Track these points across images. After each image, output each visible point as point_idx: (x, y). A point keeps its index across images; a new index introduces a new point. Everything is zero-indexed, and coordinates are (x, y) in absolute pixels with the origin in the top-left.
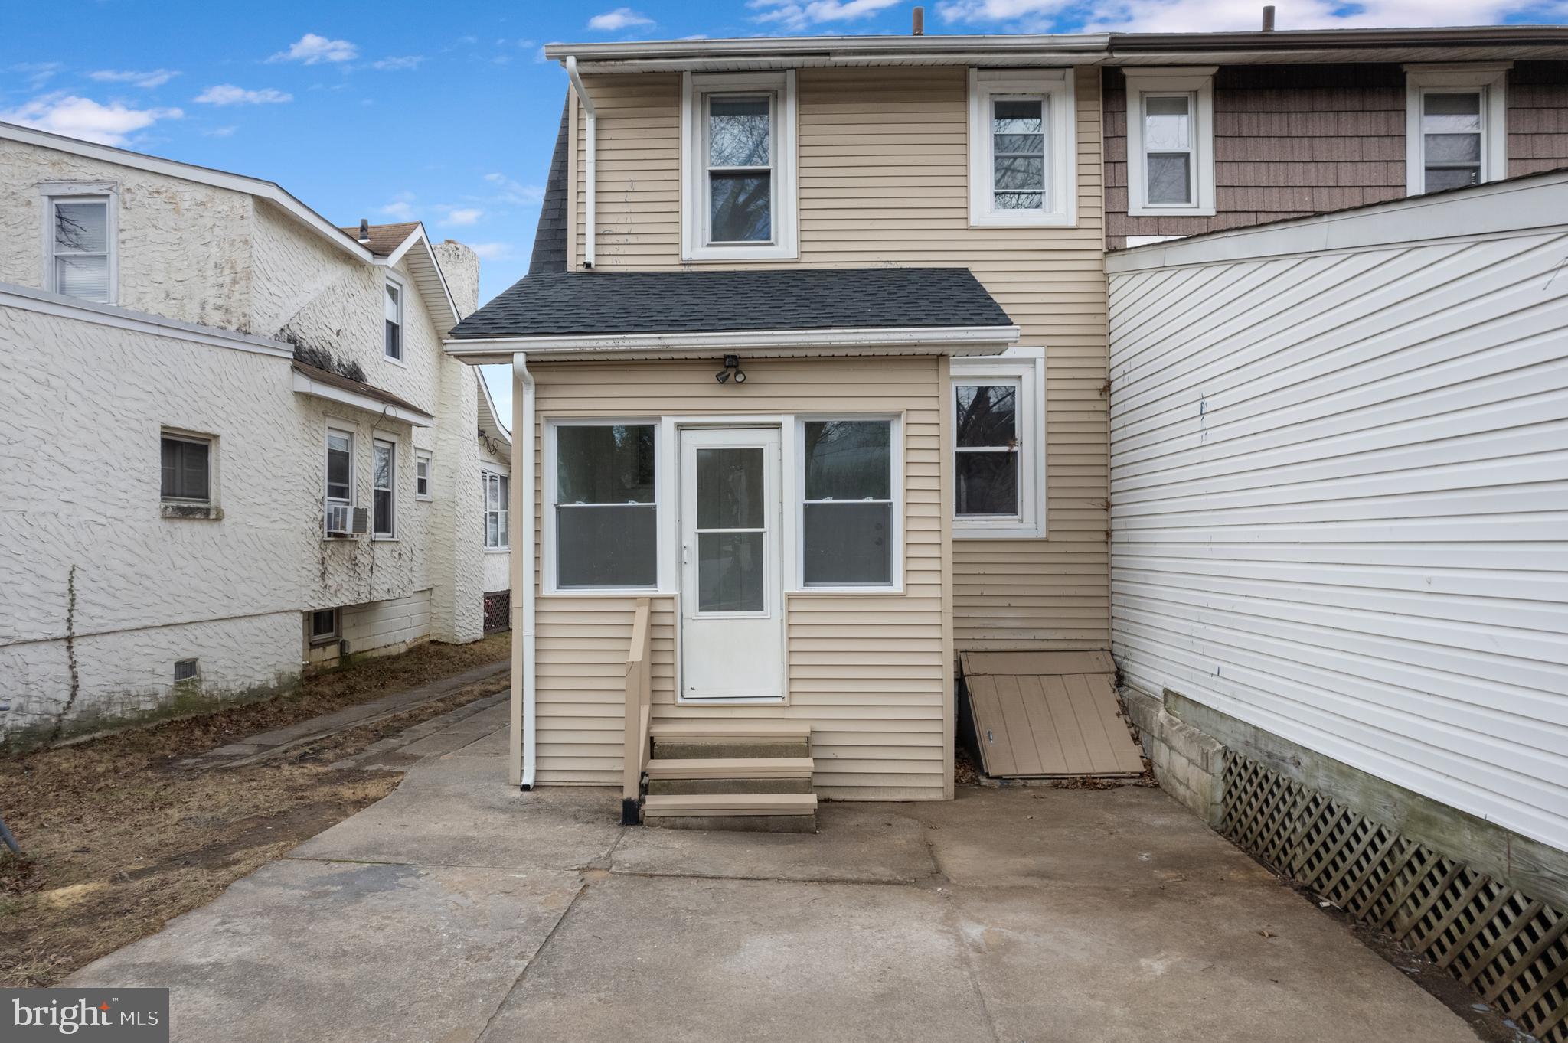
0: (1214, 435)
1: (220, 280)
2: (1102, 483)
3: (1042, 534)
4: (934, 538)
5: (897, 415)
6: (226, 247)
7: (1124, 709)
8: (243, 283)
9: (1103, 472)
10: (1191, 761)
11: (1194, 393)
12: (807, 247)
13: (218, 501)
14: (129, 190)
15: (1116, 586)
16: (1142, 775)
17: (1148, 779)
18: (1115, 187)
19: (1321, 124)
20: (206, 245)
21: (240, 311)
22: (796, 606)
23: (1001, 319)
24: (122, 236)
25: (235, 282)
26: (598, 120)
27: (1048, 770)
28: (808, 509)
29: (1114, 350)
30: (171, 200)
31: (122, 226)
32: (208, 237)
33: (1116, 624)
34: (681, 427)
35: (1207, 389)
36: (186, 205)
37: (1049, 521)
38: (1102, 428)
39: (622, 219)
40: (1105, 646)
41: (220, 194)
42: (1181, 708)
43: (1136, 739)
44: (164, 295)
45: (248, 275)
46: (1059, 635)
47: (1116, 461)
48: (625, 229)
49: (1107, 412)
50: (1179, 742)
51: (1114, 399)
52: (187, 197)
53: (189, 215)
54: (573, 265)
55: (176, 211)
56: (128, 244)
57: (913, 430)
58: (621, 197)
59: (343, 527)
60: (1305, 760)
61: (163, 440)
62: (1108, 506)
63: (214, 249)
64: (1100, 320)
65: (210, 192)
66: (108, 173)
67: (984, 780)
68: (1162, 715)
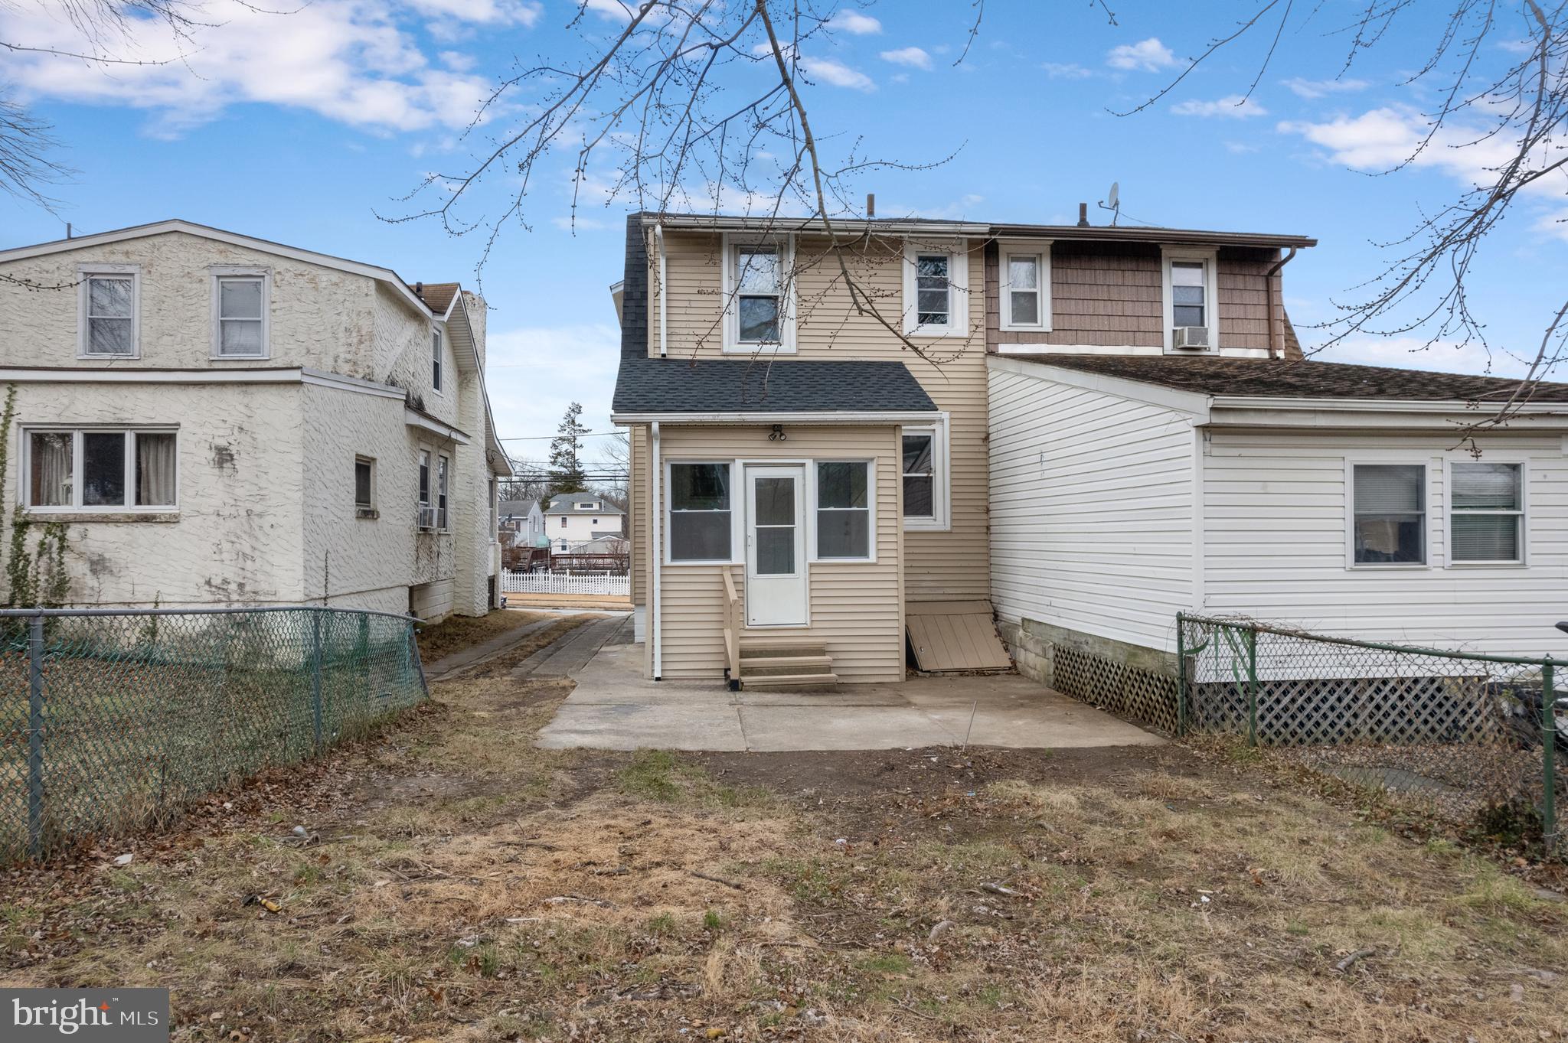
0: (1047, 474)
1: (349, 341)
2: (984, 496)
3: (948, 528)
4: (893, 531)
5: (872, 459)
6: (354, 316)
7: (999, 633)
8: (367, 343)
9: (984, 489)
10: (1037, 655)
11: (1037, 450)
12: (802, 346)
13: (375, 505)
14: (279, 273)
15: (993, 560)
16: (1010, 668)
17: (1013, 670)
18: (992, 312)
19: (1114, 277)
20: (338, 314)
21: (365, 364)
22: (814, 570)
23: (932, 407)
24: (274, 306)
25: (361, 342)
26: (667, 260)
27: (957, 666)
28: (820, 514)
29: (991, 414)
30: (312, 281)
31: (273, 299)
32: (340, 308)
33: (993, 584)
34: (746, 465)
35: (1044, 448)
36: (324, 284)
37: (952, 520)
38: (984, 463)
39: (683, 325)
40: (986, 597)
41: (350, 278)
42: (1032, 627)
43: (1006, 649)
44: (305, 351)
45: (371, 337)
46: (959, 591)
47: (992, 483)
48: (685, 331)
49: (987, 453)
50: (1030, 645)
51: (992, 445)
52: (324, 278)
53: (326, 291)
54: (652, 353)
55: (316, 289)
56: (278, 313)
57: (881, 468)
58: (683, 311)
59: (431, 524)
60: (1090, 641)
61: (357, 465)
62: (988, 511)
63: (344, 318)
64: (983, 395)
65: (341, 275)
66: (264, 260)
67: (920, 674)
68: (1021, 632)
